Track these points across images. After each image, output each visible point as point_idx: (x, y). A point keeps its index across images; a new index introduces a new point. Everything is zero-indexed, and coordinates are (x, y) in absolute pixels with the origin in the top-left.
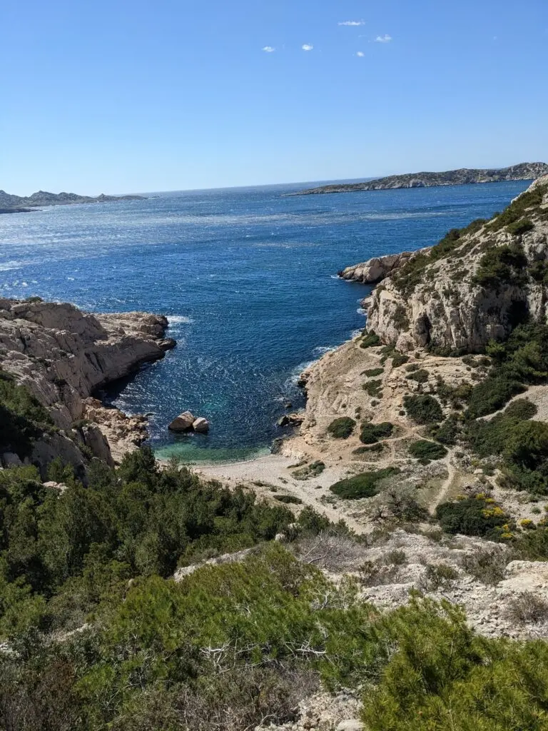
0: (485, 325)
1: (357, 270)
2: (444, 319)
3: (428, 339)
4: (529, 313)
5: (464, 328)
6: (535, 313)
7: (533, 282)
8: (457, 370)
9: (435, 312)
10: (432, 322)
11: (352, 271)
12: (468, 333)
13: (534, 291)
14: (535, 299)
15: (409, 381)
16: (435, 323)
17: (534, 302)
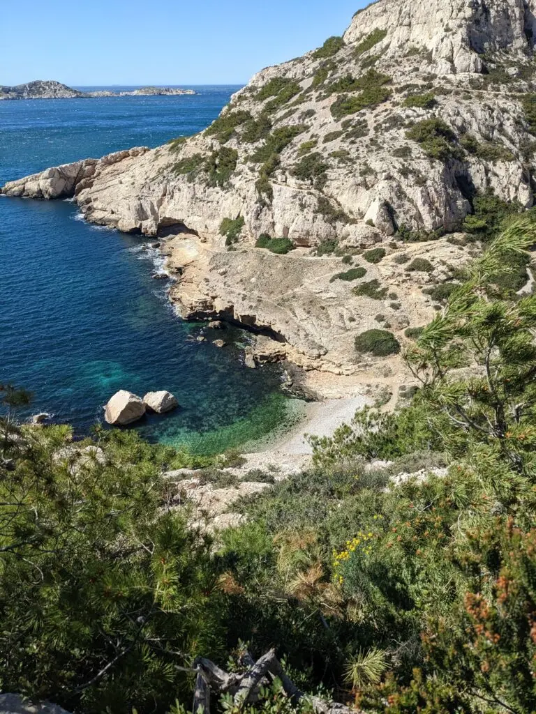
0: (455, 202)
1: (27, 184)
2: (408, 201)
3: (395, 227)
4: (474, 186)
5: (436, 208)
6: (482, 186)
7: (469, 155)
8: (452, 252)
9: (396, 195)
10: (394, 206)
11: (21, 187)
12: (442, 211)
13: (474, 164)
14: (478, 171)
15: (412, 273)
16: (399, 207)
17: (478, 174)
